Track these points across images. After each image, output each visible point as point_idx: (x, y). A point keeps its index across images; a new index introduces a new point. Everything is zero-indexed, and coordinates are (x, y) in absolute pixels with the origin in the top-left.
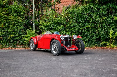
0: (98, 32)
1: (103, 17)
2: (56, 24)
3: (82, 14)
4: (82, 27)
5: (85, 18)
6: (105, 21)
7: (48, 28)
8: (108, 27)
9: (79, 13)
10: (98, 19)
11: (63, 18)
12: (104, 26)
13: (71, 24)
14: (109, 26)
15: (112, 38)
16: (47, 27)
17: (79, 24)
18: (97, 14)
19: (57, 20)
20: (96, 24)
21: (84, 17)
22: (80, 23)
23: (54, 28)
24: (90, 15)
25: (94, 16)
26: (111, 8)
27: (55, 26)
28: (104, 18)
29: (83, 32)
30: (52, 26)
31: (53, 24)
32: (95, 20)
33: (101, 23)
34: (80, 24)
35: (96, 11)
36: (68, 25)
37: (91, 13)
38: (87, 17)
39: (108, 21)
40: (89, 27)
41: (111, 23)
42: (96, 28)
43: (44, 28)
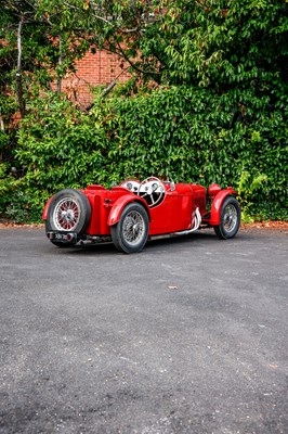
0: (206, 175)
1: (220, 130)
2: (75, 144)
3: (158, 116)
4: (159, 157)
5: (169, 130)
6: (226, 143)
7: (48, 157)
8: (232, 161)
9: (150, 114)
10: (207, 135)
11: (97, 126)
12: (223, 157)
13: (122, 149)
14: (236, 157)
15: (242, 195)
16: (46, 154)
17: (149, 148)
18: (204, 120)
19: (78, 131)
20: (200, 149)
21: (164, 126)
22: (152, 144)
23: (67, 160)
24: (183, 123)
25: (196, 126)
26: (242, 103)
27: (72, 151)
28: (223, 133)
29: (161, 174)
30: (61, 153)
31: (66, 147)
32: (198, 139)
33: (214, 149)
34: (153, 149)
35: (202, 111)
36: (115, 152)
37: (185, 117)
38: (175, 129)
39: (233, 143)
40: (179, 161)
41: (240, 150)
42: (199, 162)
43: (34, 158)
